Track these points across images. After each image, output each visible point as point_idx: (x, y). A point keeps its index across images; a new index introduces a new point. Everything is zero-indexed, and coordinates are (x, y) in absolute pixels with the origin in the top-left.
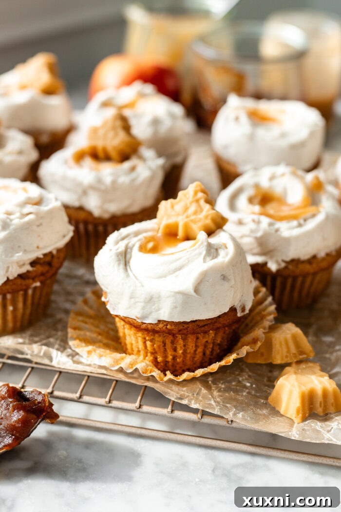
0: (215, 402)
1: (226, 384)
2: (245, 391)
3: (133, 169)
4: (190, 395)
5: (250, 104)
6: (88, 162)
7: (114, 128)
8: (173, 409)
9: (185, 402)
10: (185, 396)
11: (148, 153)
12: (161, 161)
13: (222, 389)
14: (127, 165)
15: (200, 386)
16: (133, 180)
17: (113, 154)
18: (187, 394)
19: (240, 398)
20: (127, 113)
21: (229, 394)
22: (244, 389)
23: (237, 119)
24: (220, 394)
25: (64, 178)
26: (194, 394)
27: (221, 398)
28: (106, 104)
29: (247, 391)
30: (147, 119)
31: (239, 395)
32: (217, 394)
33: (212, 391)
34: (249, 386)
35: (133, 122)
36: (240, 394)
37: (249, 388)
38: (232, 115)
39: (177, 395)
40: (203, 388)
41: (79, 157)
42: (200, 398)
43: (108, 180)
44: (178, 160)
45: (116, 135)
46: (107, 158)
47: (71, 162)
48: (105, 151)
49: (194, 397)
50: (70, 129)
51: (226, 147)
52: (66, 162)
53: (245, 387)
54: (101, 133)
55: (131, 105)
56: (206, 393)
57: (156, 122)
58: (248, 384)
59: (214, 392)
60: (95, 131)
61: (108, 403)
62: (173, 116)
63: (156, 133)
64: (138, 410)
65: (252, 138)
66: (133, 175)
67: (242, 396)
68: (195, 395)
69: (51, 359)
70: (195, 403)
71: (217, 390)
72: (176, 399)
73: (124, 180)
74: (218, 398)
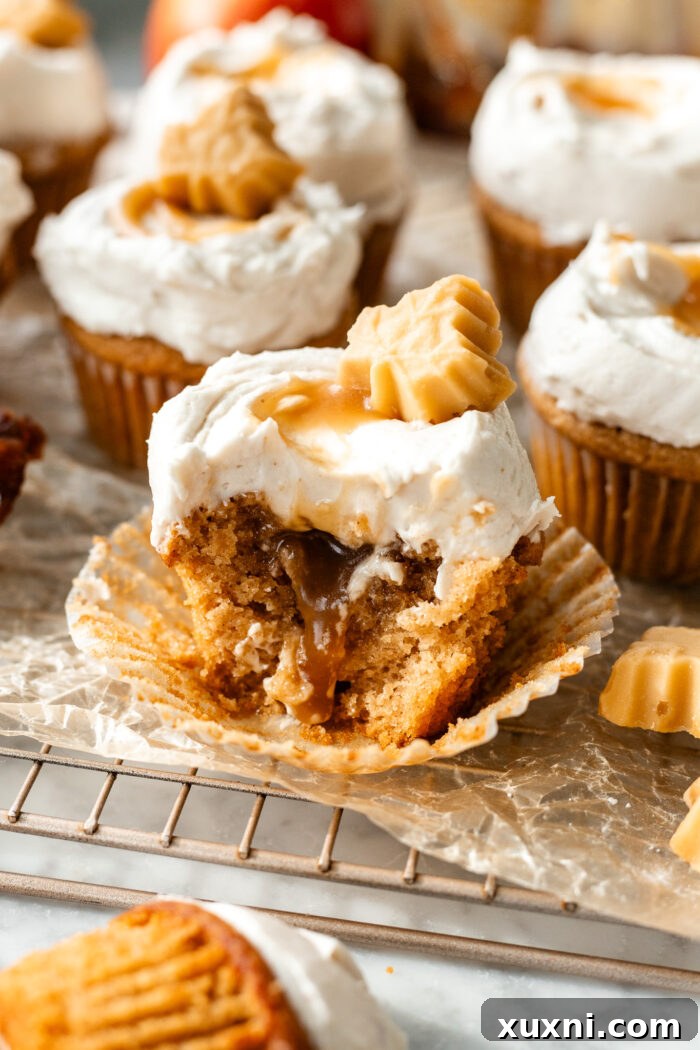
0: (531, 853)
1: (555, 802)
2: (605, 821)
3: (284, 235)
4: (464, 833)
5: (568, 64)
6: (164, 217)
7: (231, 129)
8: (419, 871)
9: (451, 854)
10: (451, 837)
11: (319, 194)
12: (354, 215)
13: (545, 817)
14: (267, 225)
15: (487, 809)
16: (286, 264)
17: (231, 197)
18: (455, 832)
19: (594, 842)
20: (260, 88)
21: (564, 830)
22: (604, 816)
23: (539, 103)
24: (541, 829)
25: (105, 261)
26: (471, 831)
27: (546, 841)
28: (199, 70)
29: (611, 819)
30: (311, 104)
31: (590, 832)
32: (534, 830)
33: (519, 822)
34: (613, 806)
35: (277, 113)
36: (591, 828)
37: (616, 811)
38: (526, 94)
39: (430, 834)
40: (496, 816)
41: (141, 206)
42: (490, 842)
43: (221, 265)
44: (388, 211)
45: (238, 146)
46: (215, 209)
47: (121, 220)
48: (207, 186)
49: (473, 839)
50: (106, 137)
51: (511, 176)
52: (107, 219)
53: (603, 808)
54: (197, 141)
55: (267, 70)
56: (504, 828)
57: (332, 113)
58: (613, 801)
59: (523, 824)
60: (180, 136)
61: (245, 856)
62: (372, 98)
63: (333, 141)
64: (327, 874)
65: (580, 152)
66: (285, 251)
67: (599, 835)
68: (476, 834)
69: (89, 736)
70: (481, 858)
71: (532, 820)
72: (428, 845)
73: (261, 264)
74: (537, 841)
